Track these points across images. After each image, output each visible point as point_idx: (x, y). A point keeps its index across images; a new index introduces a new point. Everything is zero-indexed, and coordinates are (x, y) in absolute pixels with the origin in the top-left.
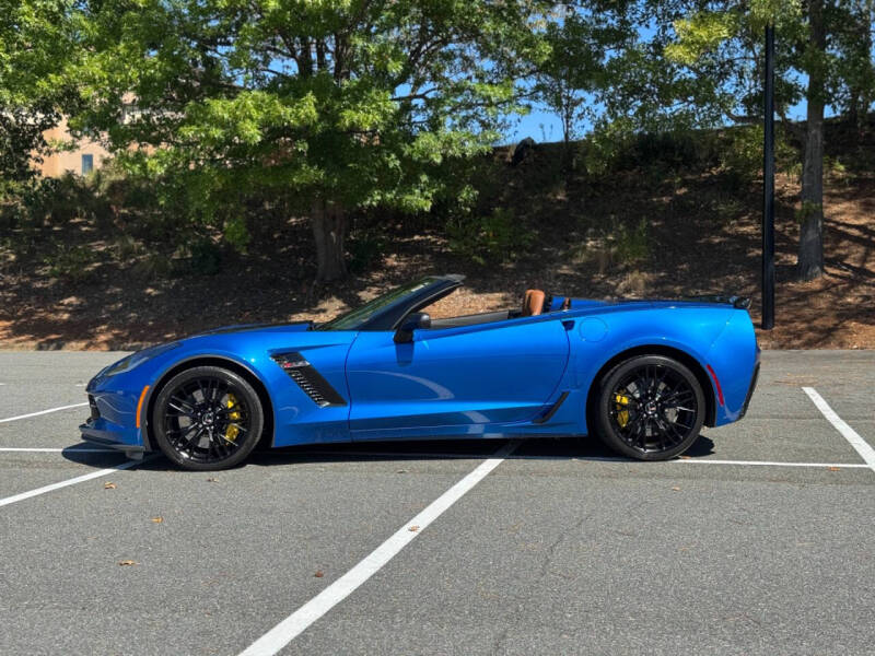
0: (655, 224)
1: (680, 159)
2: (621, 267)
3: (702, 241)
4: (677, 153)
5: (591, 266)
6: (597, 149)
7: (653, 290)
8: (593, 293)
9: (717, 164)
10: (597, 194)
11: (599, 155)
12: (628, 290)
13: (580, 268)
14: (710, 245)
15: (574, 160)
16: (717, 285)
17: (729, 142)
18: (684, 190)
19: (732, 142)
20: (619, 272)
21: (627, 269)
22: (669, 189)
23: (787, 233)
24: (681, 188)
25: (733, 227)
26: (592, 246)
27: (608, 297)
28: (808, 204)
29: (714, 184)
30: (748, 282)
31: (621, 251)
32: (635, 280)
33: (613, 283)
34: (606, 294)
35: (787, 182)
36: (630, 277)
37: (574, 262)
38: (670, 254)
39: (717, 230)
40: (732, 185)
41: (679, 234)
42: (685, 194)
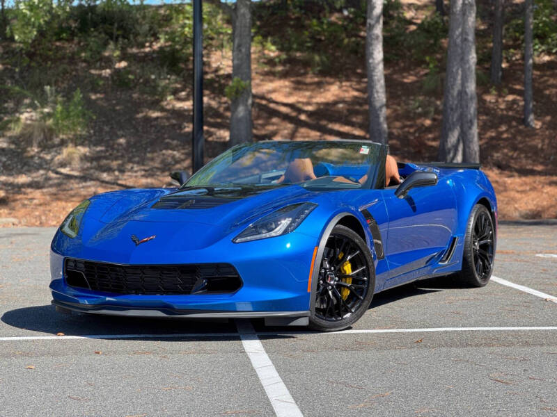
0: (93, 97)
1: (120, 33)
2: (57, 141)
3: (140, 115)
4: (116, 25)
5: (24, 140)
6: (25, 15)
7: (89, 165)
8: (26, 168)
9: (157, 39)
10: (33, 64)
11: (27, 23)
12: (63, 165)
13: (13, 140)
14: (147, 120)
15: (8, 28)
16: (152, 159)
17: (167, 19)
18: (123, 64)
19: (171, 19)
20: (54, 146)
21: (63, 143)
22: (108, 62)
23: (221, 110)
24: (120, 61)
25: (171, 102)
26: (27, 119)
27: (42, 172)
28: (238, 82)
29: (152, 60)
30: (183, 157)
31: (57, 124)
32: (70, 155)
33: (48, 157)
34: (38, 170)
35: (222, 61)
36: (66, 152)
37: (9, 134)
38: (107, 129)
39: (155, 105)
40: (170, 60)
41: (118, 108)
42: (125, 68)
